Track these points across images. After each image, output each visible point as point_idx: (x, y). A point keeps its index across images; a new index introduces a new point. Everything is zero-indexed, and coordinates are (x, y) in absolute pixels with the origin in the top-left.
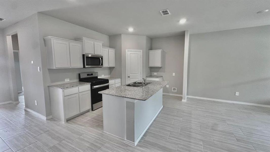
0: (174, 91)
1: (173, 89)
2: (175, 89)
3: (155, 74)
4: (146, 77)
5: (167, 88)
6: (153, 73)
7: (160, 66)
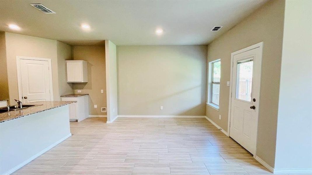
0: (103, 112)
1: (103, 109)
2: (104, 109)
3: (79, 91)
4: (61, 96)
5: (95, 108)
6: (76, 90)
7: (83, 82)
